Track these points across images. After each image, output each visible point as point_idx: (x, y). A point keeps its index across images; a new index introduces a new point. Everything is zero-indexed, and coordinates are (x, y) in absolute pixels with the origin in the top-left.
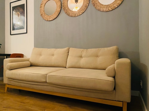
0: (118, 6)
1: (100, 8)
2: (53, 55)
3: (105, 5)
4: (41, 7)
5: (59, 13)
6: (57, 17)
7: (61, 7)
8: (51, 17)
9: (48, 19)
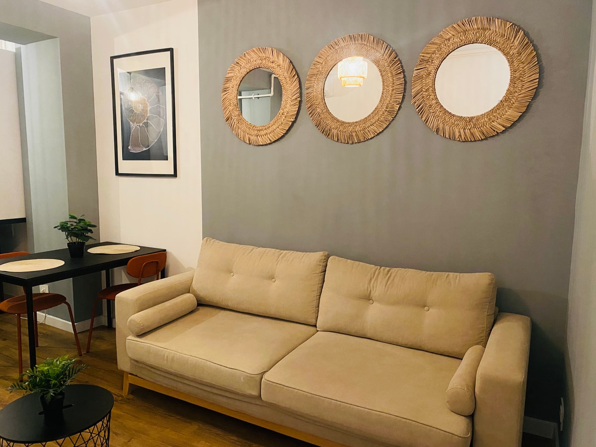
0: (507, 129)
1: (441, 126)
2: (272, 278)
3: (461, 118)
4: (225, 90)
5: (294, 123)
6: (286, 134)
7: (300, 102)
8: (263, 133)
9: (252, 138)
